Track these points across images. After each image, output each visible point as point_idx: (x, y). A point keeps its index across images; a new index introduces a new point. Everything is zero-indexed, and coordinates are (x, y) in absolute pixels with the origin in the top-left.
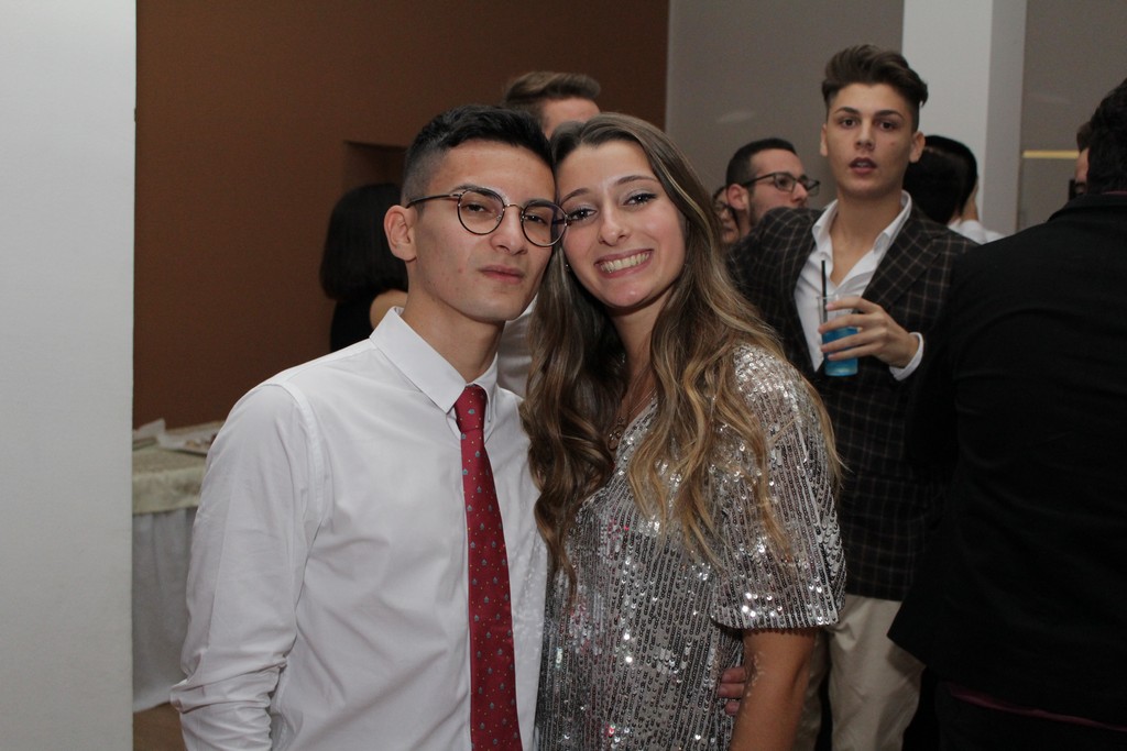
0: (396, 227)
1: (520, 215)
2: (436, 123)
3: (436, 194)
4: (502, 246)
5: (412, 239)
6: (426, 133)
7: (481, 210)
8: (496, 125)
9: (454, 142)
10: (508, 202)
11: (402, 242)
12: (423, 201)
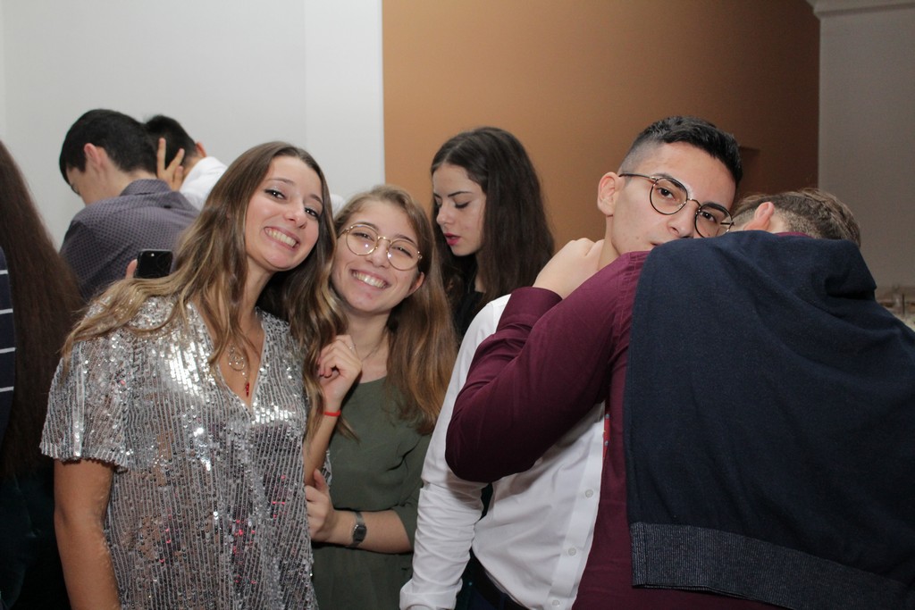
0: (607, 187)
1: (697, 210)
2: (663, 122)
3: (643, 174)
4: (674, 229)
5: (615, 201)
6: (654, 127)
7: (670, 196)
8: (705, 138)
9: (670, 140)
10: (691, 197)
11: (607, 198)
12: (632, 175)
